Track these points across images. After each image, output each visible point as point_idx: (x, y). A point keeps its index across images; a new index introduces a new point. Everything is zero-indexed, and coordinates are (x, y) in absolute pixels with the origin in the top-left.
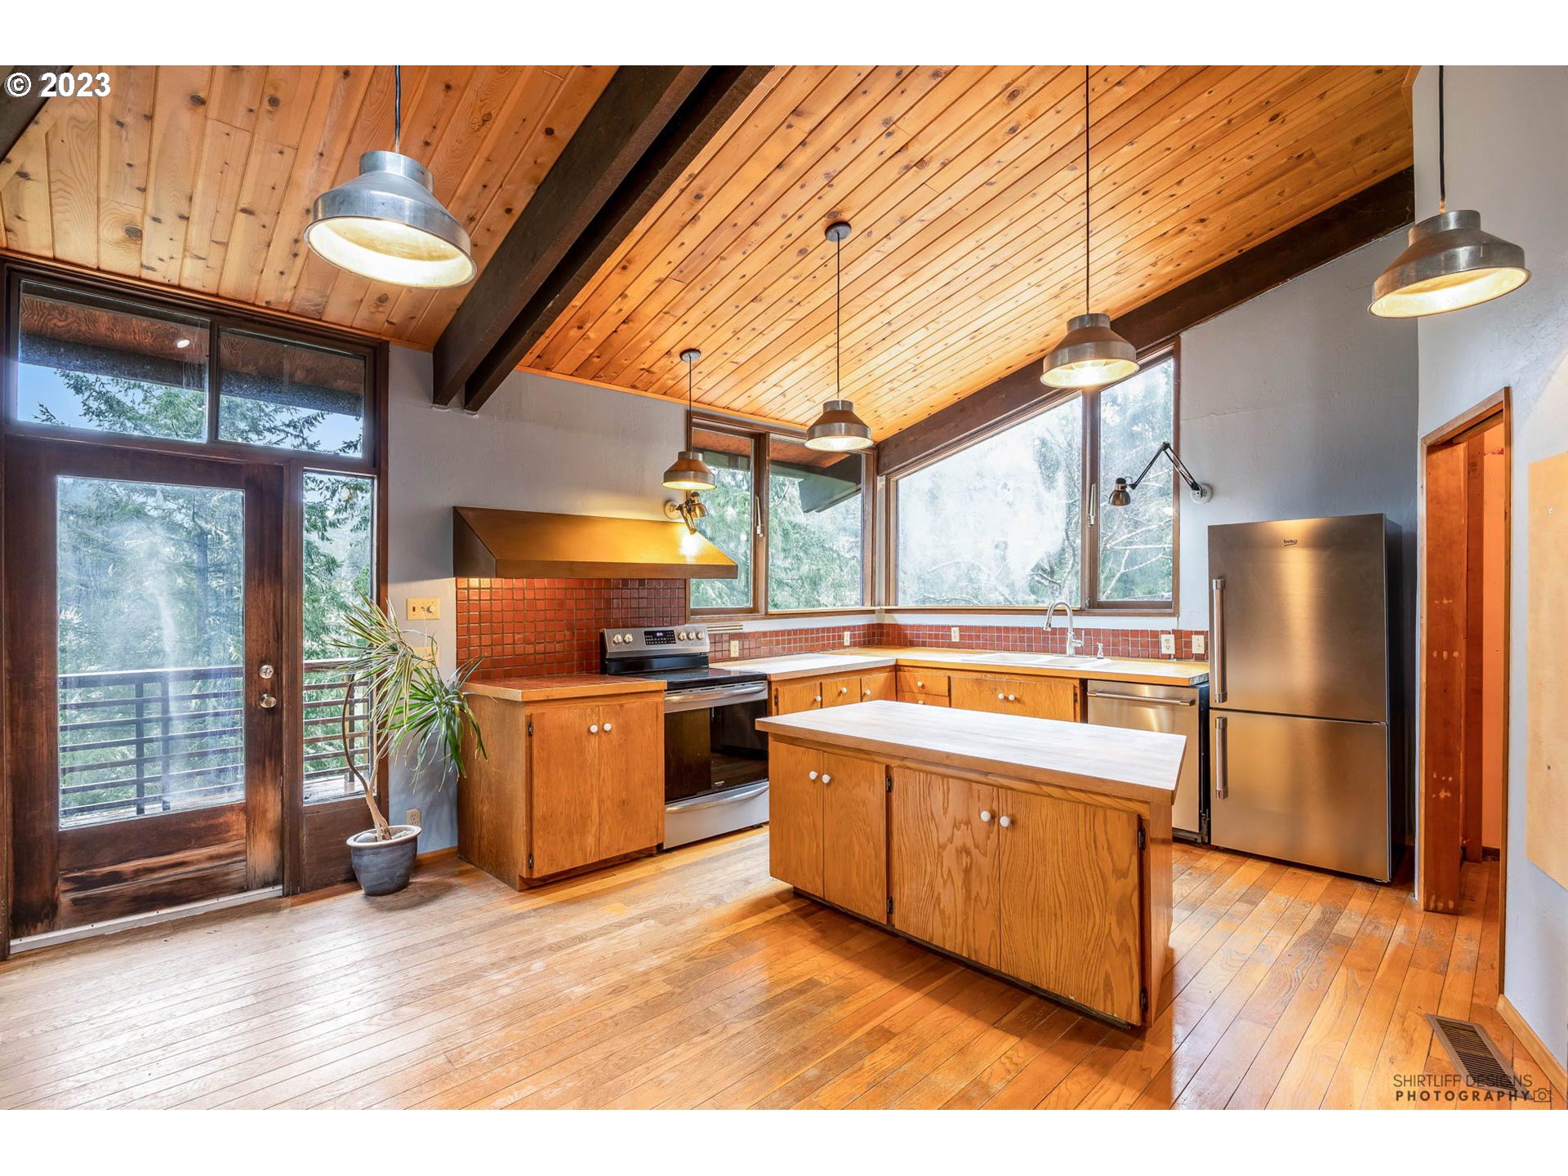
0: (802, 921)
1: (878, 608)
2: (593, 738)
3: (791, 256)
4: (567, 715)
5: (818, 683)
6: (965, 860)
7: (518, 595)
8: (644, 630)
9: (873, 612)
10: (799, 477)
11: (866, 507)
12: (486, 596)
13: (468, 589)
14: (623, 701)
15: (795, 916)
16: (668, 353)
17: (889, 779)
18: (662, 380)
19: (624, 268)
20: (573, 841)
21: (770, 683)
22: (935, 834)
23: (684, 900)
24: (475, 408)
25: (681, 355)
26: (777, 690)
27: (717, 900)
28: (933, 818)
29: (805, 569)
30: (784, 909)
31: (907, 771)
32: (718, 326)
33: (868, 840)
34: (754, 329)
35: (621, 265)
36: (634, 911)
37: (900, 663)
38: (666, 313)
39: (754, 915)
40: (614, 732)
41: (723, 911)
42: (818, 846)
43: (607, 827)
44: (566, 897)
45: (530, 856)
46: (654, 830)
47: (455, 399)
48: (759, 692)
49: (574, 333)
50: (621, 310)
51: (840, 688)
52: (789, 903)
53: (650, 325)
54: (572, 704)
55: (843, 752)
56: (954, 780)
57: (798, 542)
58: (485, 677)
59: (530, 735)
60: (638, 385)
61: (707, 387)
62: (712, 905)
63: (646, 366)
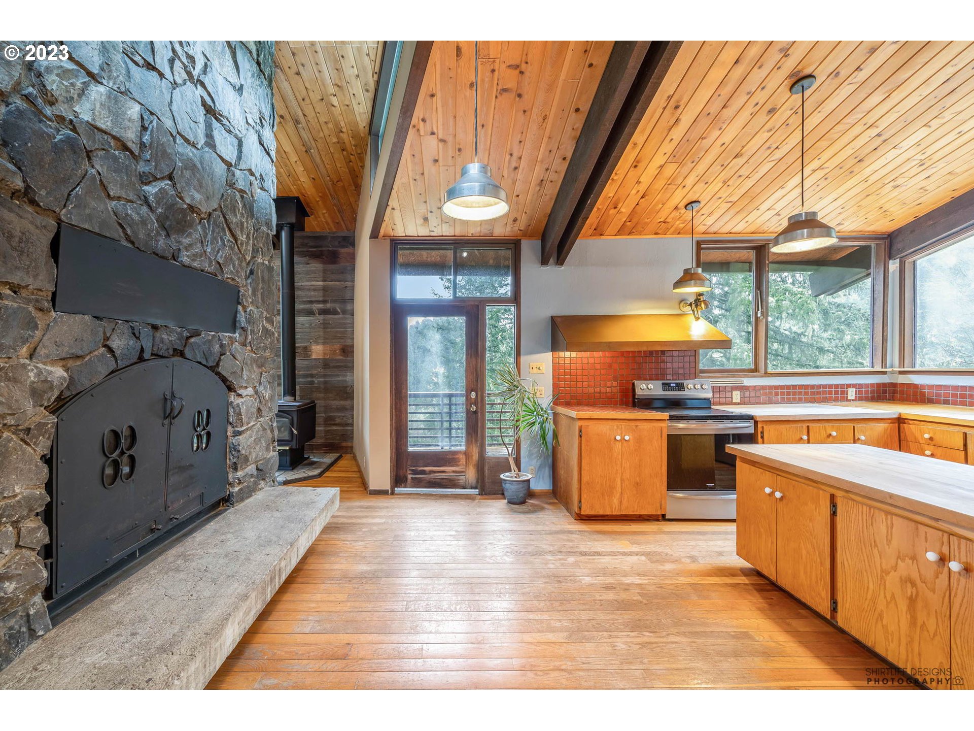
0: (755, 593)
1: (891, 369)
2: (618, 443)
3: (762, 117)
4: (604, 428)
5: (805, 425)
6: (909, 590)
7: (585, 361)
8: (661, 382)
9: (884, 373)
10: (810, 270)
11: (877, 288)
12: (567, 361)
13: (559, 358)
14: (638, 423)
15: (750, 587)
16: (676, 208)
17: (834, 505)
18: (675, 226)
19: (636, 166)
20: (605, 500)
21: (756, 423)
22: (877, 558)
23: (670, 552)
24: (562, 264)
25: (686, 207)
26: (763, 427)
27: (693, 559)
28: (876, 545)
29: (848, 338)
30: (743, 580)
31: (850, 503)
32: (710, 182)
33: (814, 548)
34: (740, 176)
35: (633, 165)
36: (635, 548)
37: (903, 417)
38: (669, 185)
39: (717, 576)
40: (632, 441)
41: (693, 567)
42: (772, 543)
43: (626, 496)
44: (598, 530)
45: (580, 502)
46: (658, 505)
47: (551, 261)
48: (746, 427)
49: (612, 211)
50: (638, 191)
51: (829, 432)
52: (749, 578)
53: (659, 195)
54: (604, 422)
55: (795, 478)
56: (900, 519)
57: (840, 318)
58: (568, 404)
59: (581, 436)
60: (659, 232)
61: (709, 223)
62: (688, 561)
63: (662, 220)
